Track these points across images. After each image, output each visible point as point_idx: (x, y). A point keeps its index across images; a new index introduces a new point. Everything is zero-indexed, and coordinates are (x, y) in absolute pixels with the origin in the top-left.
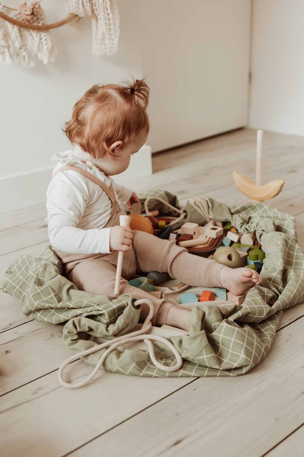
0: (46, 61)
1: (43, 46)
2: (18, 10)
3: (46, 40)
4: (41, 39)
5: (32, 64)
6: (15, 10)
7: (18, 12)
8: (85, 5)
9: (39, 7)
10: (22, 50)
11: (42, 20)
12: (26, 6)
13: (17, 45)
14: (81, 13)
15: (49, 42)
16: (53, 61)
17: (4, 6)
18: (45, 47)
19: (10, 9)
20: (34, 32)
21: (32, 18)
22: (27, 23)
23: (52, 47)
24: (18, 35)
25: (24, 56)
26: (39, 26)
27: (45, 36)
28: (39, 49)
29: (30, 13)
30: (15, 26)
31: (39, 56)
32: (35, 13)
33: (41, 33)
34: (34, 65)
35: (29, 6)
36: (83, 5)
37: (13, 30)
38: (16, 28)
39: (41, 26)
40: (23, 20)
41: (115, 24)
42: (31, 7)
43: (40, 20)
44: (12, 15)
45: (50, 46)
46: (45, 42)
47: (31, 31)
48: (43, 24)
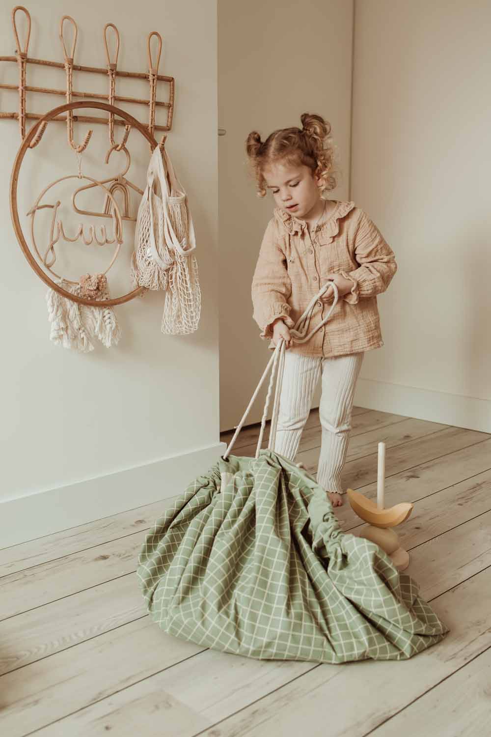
0: (108, 343)
1: (105, 326)
2: (80, 284)
3: (109, 318)
4: (104, 317)
5: (91, 348)
6: (76, 283)
7: (79, 286)
8: (161, 278)
9: (106, 282)
10: (81, 331)
11: (106, 294)
12: (90, 281)
13: (76, 325)
14: (155, 286)
15: (113, 321)
16: (117, 343)
17: (64, 280)
18: (108, 327)
19: (71, 283)
20: (96, 309)
21: (96, 294)
22: (89, 298)
23: (117, 326)
24: (77, 313)
25: (83, 339)
26: (103, 302)
27: (109, 313)
28: (102, 329)
29: (95, 288)
30: (75, 303)
31: (100, 337)
32: (100, 288)
33: (104, 309)
34: (93, 348)
35: (94, 280)
36: (159, 277)
37: (72, 308)
38: (75, 306)
39: (105, 301)
40: (84, 295)
41: (195, 299)
42: (97, 281)
43: (104, 295)
44: (72, 290)
45: (114, 325)
46: (108, 321)
47: (93, 308)
48: (107, 299)
